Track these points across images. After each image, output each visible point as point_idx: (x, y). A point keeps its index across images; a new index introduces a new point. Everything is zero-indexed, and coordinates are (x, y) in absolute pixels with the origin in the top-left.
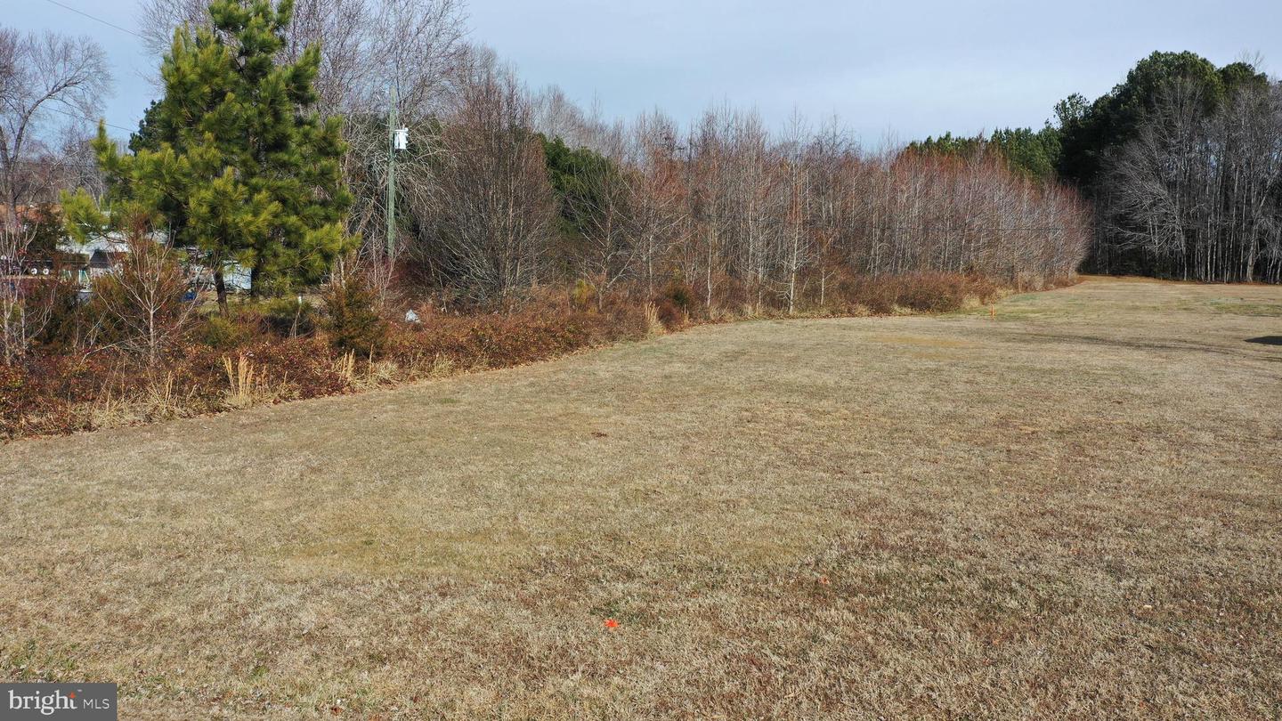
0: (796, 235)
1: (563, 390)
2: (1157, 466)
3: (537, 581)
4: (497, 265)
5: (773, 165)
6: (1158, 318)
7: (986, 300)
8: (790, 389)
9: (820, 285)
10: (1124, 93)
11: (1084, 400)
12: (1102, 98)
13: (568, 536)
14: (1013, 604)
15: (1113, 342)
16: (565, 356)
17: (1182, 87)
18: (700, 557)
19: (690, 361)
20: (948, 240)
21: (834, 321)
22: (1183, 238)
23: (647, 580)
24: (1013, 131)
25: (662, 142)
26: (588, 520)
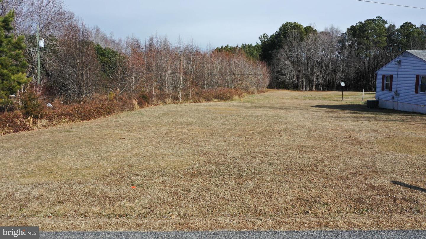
0: (181, 76)
1: (108, 126)
2: (285, 139)
3: (109, 178)
4: (80, 87)
5: (173, 54)
6: (288, 101)
7: (240, 97)
8: (182, 123)
9: (190, 93)
10: (279, 34)
11: (267, 124)
12: (272, 35)
13: (117, 166)
14: (245, 174)
15: (276, 108)
16: (107, 116)
17: (294, 33)
18: (158, 169)
19: (149, 116)
20: (228, 78)
21: (194, 104)
22: (296, 78)
23: (142, 176)
24: (247, 45)
25: (135, 46)
26: (122, 162)
